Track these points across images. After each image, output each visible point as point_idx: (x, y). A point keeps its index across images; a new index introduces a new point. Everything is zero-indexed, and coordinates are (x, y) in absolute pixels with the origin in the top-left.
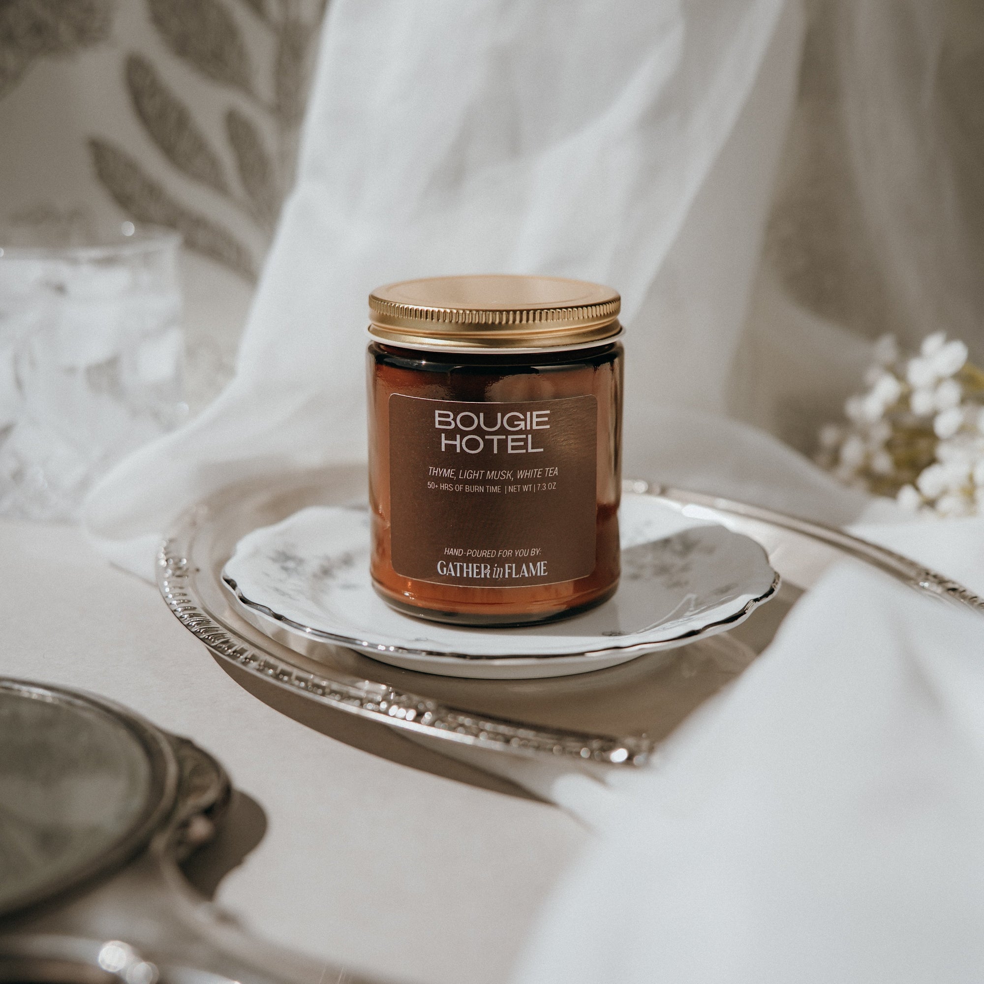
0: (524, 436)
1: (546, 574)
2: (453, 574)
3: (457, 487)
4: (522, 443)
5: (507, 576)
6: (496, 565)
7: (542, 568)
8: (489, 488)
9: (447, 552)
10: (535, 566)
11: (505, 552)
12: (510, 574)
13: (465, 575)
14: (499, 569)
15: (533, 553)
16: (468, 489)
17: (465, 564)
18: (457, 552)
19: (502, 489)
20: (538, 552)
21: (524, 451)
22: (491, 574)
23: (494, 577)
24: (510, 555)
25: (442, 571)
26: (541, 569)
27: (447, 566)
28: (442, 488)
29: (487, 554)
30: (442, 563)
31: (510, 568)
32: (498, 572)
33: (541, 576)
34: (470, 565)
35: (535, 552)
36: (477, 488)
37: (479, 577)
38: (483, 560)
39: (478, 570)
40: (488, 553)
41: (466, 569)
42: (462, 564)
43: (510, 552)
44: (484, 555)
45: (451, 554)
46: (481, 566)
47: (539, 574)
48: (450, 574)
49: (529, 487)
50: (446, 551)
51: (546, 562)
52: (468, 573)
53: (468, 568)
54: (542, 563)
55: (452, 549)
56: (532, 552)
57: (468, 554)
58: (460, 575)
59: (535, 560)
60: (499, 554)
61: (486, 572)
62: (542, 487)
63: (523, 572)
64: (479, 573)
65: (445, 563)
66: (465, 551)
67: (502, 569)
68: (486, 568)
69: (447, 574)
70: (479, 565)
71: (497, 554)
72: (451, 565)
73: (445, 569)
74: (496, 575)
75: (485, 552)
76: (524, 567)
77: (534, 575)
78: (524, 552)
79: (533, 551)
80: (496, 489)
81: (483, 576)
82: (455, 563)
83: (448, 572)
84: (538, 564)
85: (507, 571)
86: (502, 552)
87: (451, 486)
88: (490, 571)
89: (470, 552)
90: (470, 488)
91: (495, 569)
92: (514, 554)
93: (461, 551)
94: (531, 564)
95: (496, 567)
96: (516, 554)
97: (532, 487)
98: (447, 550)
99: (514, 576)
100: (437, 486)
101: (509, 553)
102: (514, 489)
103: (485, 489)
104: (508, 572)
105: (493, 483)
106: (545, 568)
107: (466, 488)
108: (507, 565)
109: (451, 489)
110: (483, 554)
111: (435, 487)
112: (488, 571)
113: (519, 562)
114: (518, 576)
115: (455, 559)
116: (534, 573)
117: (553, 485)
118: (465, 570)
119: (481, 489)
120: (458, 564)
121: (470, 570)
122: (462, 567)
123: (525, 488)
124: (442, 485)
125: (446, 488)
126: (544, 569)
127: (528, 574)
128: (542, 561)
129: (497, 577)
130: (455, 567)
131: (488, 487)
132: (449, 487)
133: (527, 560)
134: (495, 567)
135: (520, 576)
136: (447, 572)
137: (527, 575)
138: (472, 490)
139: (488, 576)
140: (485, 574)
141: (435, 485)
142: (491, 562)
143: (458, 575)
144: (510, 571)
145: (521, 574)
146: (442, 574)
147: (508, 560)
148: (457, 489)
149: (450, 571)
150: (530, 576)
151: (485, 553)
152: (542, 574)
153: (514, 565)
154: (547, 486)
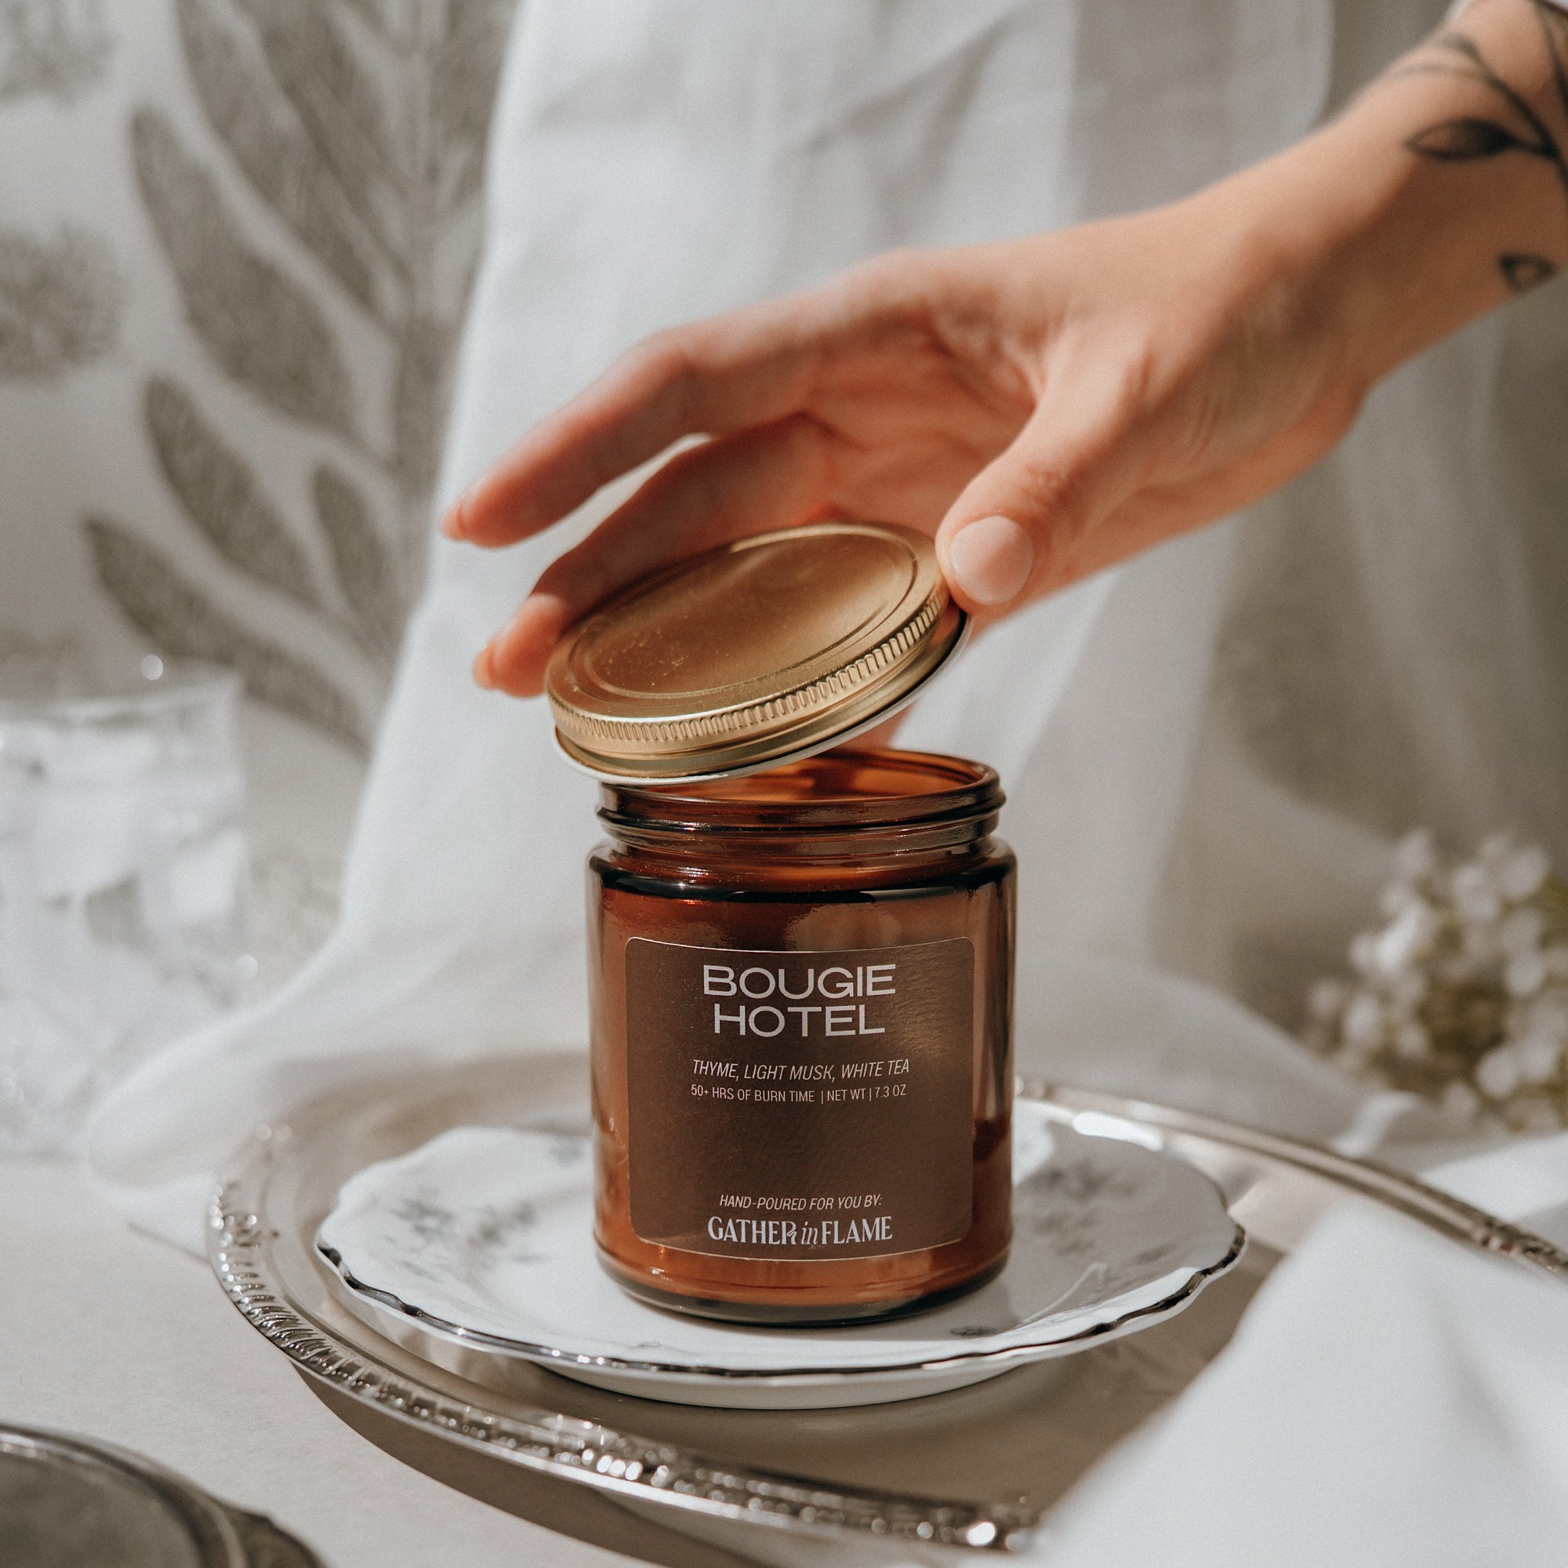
0: (853, 1008)
1: (890, 1237)
2: (735, 1239)
3: (741, 1092)
4: (849, 1020)
5: (824, 1242)
6: (806, 1223)
7: (884, 1227)
8: (794, 1094)
9: (724, 1202)
10: (871, 1224)
11: (822, 1201)
12: (830, 1238)
13: (754, 1241)
14: (811, 1229)
15: (868, 1203)
16: (758, 1095)
17: (754, 1223)
18: (740, 1202)
19: (816, 1097)
20: (876, 1202)
21: (853, 1032)
22: (798, 1239)
23: (803, 1243)
24: (829, 1206)
25: (716, 1233)
26: (880, 1229)
27: (724, 1226)
28: (716, 1094)
29: (790, 1205)
30: (716, 1221)
31: (830, 1228)
32: (810, 1235)
33: (881, 1241)
34: (763, 1223)
35: (872, 1200)
36: (774, 1094)
37: (778, 1243)
38: (785, 1215)
39: (776, 1232)
40: (793, 1204)
41: (757, 1230)
42: (749, 1221)
43: (830, 1201)
44: (786, 1207)
45: (731, 1205)
46: (781, 1224)
47: (877, 1238)
48: (730, 1239)
49: (861, 1091)
50: (722, 1200)
51: (890, 1218)
52: (759, 1236)
53: (759, 1228)
54: (884, 1219)
55: (732, 1197)
56: (866, 1201)
57: (759, 1204)
58: (746, 1240)
59: (871, 1214)
60: (812, 1204)
61: (789, 1235)
62: (882, 1092)
63: (852, 1235)
64: (777, 1237)
65: (720, 1220)
66: (755, 1200)
67: (816, 1229)
68: (789, 1227)
69: (725, 1239)
70: (778, 1223)
71: (808, 1204)
72: (730, 1224)
73: (721, 1230)
74: (806, 1239)
75: (787, 1202)
76: (853, 1226)
77: (870, 1239)
78: (853, 1202)
79: (869, 1198)
80: (806, 1096)
81: (784, 1242)
82: (738, 1221)
83: (726, 1236)
84: (877, 1220)
85: (825, 1233)
86: (815, 1202)
87: (730, 1091)
88: (796, 1233)
89: (762, 1201)
90: (762, 1095)
91: (805, 1229)
92: (836, 1204)
93: (748, 1200)
94: (864, 1221)
95: (807, 1227)
96: (840, 1204)
97: (866, 1092)
98: (724, 1198)
99: (836, 1241)
100: (706, 1092)
101: (828, 1203)
102: (836, 1095)
103: (788, 1096)
104: (827, 1235)
105: (801, 1085)
106: (888, 1227)
107: (756, 1095)
108: (824, 1224)
109: (731, 1097)
110: (785, 1205)
111: (704, 1093)
112: (793, 1233)
113: (845, 1218)
114: (843, 1242)
115: (737, 1213)
116: (870, 1236)
117: (901, 1088)
118: (755, 1232)
119: (781, 1096)
120: (743, 1222)
121: (763, 1232)
122: (749, 1227)
123: (855, 1094)
124: (716, 1090)
125: (723, 1095)
126: (886, 1229)
127: (861, 1238)
128: (884, 1216)
129: (808, 1243)
130: (737, 1227)
131: (792, 1092)
132: (727, 1093)
133: (858, 1215)
134: (805, 1227)
135: (847, 1242)
136: (724, 1235)
137: (858, 1240)
138: (766, 1098)
139: (793, 1242)
140: (789, 1239)
141: (704, 1090)
142: (798, 1218)
143: (743, 1240)
144: (829, 1233)
145: (849, 1238)
146: (715, 1238)
147: (827, 1215)
148: (741, 1097)
149: (729, 1233)
150: (864, 1240)
151: (788, 1204)
152: (883, 1238)
153: (836, 1223)
154: (890, 1091)
